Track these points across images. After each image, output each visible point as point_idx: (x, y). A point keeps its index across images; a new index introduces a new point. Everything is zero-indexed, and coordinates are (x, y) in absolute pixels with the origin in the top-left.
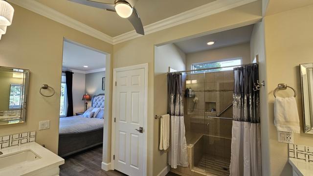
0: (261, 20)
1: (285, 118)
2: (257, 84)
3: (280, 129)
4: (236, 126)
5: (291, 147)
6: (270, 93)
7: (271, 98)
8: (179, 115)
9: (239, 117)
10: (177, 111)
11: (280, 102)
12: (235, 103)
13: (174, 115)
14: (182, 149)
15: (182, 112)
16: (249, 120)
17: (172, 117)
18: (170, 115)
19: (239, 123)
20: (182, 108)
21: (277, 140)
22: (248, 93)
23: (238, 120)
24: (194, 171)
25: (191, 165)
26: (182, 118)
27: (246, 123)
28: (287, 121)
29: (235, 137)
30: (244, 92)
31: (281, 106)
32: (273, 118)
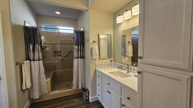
0: (87, 10)
1: (96, 54)
2: (84, 41)
3: (94, 58)
4: (75, 61)
5: (96, 64)
6: (91, 44)
7: (91, 46)
8: (39, 60)
9: (77, 56)
10: (36, 57)
11: (94, 47)
12: (75, 50)
13: (34, 60)
14: (42, 83)
15: (41, 57)
16: (81, 58)
17: (32, 62)
18: (30, 61)
19: (76, 60)
20: (41, 54)
21: (92, 62)
22: (80, 45)
23: (76, 58)
24: (52, 94)
25: (50, 91)
26: (41, 62)
27: (80, 59)
28: (96, 55)
29: (75, 66)
30: (78, 44)
31: (95, 49)
32: (92, 54)
